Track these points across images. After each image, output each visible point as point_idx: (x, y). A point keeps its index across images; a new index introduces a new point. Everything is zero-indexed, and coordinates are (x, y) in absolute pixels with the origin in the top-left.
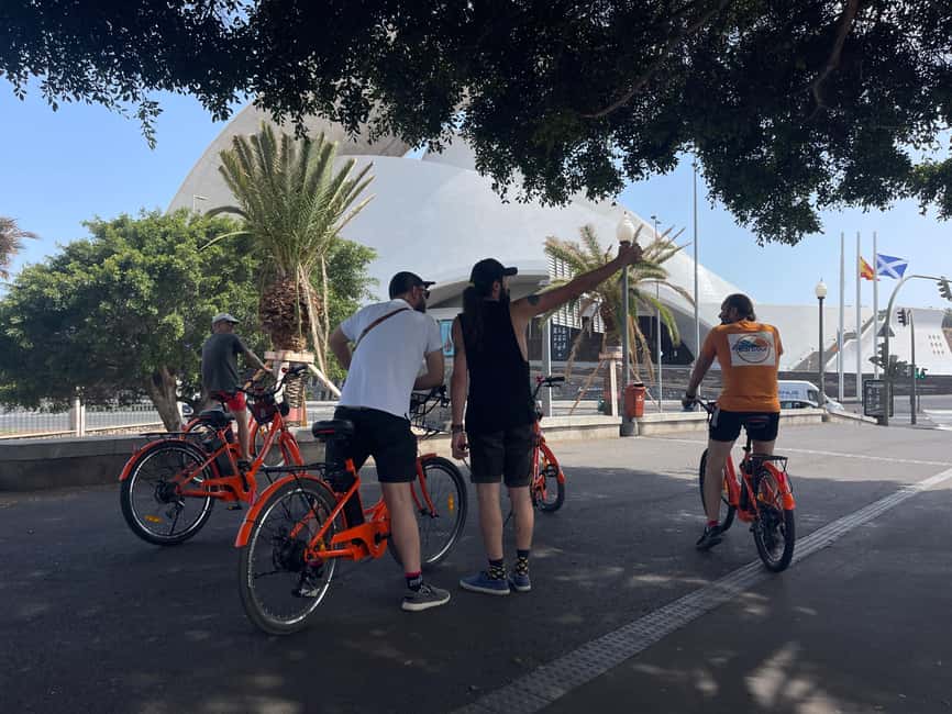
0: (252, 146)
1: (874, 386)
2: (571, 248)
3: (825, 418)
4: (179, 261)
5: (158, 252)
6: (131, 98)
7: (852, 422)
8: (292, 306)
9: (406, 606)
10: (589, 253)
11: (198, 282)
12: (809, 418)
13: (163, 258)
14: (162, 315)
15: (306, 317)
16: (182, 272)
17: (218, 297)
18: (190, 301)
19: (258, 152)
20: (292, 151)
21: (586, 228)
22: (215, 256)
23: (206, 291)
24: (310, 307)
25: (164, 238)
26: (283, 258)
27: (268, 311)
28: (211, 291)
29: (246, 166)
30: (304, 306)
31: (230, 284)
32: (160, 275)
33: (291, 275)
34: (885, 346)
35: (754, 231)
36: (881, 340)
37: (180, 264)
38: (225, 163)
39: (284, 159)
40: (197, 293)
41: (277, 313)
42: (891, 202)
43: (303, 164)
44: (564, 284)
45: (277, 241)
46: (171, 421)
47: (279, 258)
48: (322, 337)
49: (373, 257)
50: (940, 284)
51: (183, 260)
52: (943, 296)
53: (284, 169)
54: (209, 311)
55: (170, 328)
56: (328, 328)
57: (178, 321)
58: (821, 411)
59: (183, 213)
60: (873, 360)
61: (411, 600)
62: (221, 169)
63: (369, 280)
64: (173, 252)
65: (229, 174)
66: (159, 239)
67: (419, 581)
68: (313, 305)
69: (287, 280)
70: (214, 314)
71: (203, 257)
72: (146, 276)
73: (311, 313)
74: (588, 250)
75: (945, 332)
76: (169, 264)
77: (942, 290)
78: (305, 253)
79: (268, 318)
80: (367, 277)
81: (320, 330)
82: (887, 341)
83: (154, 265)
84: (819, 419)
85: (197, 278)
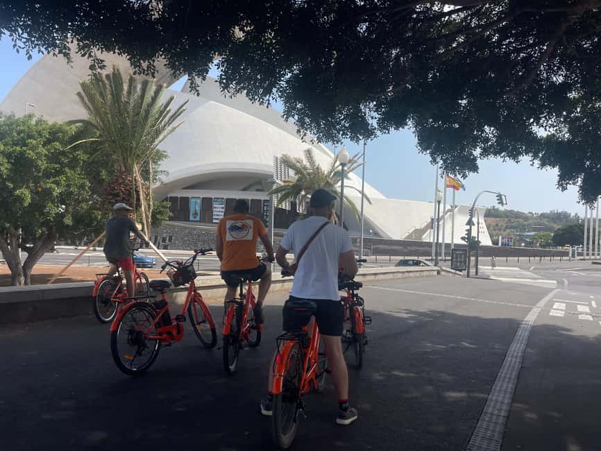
0: (106, 82)
1: (457, 252)
2: (298, 162)
3: (439, 273)
4: (31, 152)
5: (13, 144)
6: (87, 55)
7: (451, 275)
8: (130, 192)
9: (339, 421)
10: (308, 165)
11: (43, 167)
12: (431, 272)
13: (18, 148)
14: (14, 189)
15: (138, 199)
16: (32, 161)
17: (57, 179)
18: (36, 181)
19: (111, 86)
20: (135, 87)
21: (308, 150)
22: (56, 149)
23: (48, 175)
24: (141, 193)
25: (18, 134)
26: (124, 159)
27: (112, 194)
28: (51, 174)
29: (101, 94)
30: (137, 192)
31: (67, 170)
32: (15, 160)
33: (129, 171)
34: (469, 231)
35: (440, 168)
36: (468, 227)
37: (31, 154)
38: (84, 91)
39: (129, 93)
40: (40, 174)
41: (120, 196)
42: (520, 158)
43: (142, 96)
44: (291, 184)
45: (120, 147)
46: (13, 262)
47: (121, 159)
48: (148, 213)
49: (166, 156)
50: (497, 196)
51: (33, 151)
52: (499, 203)
53: (129, 99)
54: (50, 188)
55: (20, 199)
56: (152, 208)
57: (26, 194)
58: (436, 268)
59: (30, 116)
60: (463, 238)
61: (344, 417)
62: (79, 94)
63: (161, 171)
64: (25, 145)
65: (86, 98)
66: (15, 134)
67: (347, 404)
68: (143, 191)
69: (125, 174)
70: (54, 190)
71: (48, 150)
72: (6, 160)
73: (141, 197)
74: (308, 164)
75: (485, 221)
76: (22, 154)
77: (498, 200)
78: (138, 156)
79: (111, 199)
80: (159, 170)
81: (147, 209)
82: (471, 227)
83: (11, 153)
84: (436, 272)
85: (43, 164)
